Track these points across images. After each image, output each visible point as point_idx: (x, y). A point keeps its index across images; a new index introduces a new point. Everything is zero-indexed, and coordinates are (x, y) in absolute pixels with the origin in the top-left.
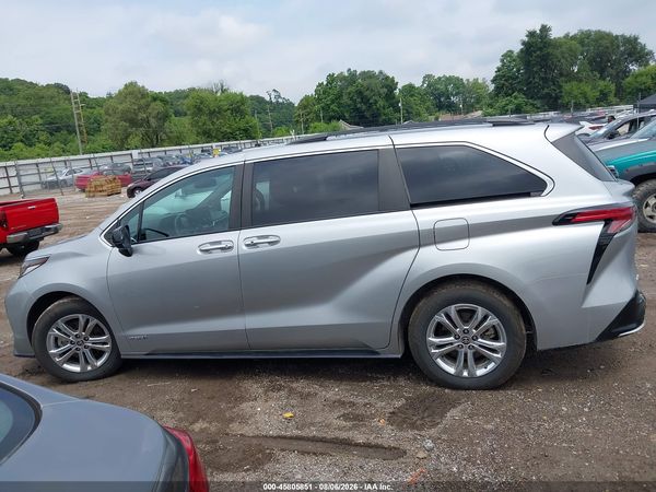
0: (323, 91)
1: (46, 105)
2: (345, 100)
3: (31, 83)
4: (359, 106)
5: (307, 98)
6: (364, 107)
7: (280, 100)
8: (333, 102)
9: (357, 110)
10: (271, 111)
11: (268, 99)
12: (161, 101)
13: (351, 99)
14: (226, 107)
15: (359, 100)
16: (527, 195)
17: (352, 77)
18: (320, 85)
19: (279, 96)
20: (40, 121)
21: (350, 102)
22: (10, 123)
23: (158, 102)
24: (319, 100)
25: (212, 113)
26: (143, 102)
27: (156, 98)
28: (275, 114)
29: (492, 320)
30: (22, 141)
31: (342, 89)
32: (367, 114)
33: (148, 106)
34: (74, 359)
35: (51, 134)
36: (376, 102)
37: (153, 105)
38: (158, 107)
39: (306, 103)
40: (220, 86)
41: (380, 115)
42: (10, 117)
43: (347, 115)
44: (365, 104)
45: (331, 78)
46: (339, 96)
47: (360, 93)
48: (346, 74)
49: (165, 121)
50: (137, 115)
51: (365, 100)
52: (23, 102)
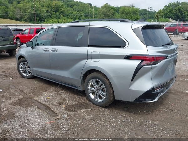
0: (166, 8)
1: (85, 9)
2: (174, 12)
3: (83, 3)
4: (178, 14)
5: (160, 10)
6: (180, 14)
7: (152, 11)
8: (169, 12)
9: (177, 15)
10: (148, 14)
11: (148, 10)
12: (114, 9)
13: (176, 11)
14: (131, 12)
15: (178, 12)
16: (119, 47)
17: (178, 4)
18: (166, 6)
19: (152, 9)
20: (83, 13)
21: (175, 12)
22: (76, 13)
23: (113, 10)
24: (164, 11)
25: (127, 14)
26: (109, 9)
27: (112, 8)
28: (149, 15)
29: (103, 86)
30: (78, 18)
31: (173, 8)
32: (181, 17)
33: (110, 10)
34: (25, 72)
35: (85, 17)
36: (185, 13)
37: (111, 10)
38: (112, 11)
39: (160, 12)
40: (132, 6)
41: (185, 17)
42: (76, 12)
43: (173, 17)
44: (181, 13)
45: (170, 4)
46: (172, 10)
47: (179, 10)
48: (176, 3)
49: (114, 15)
50: (106, 13)
51: (181, 12)
52: (80, 8)
